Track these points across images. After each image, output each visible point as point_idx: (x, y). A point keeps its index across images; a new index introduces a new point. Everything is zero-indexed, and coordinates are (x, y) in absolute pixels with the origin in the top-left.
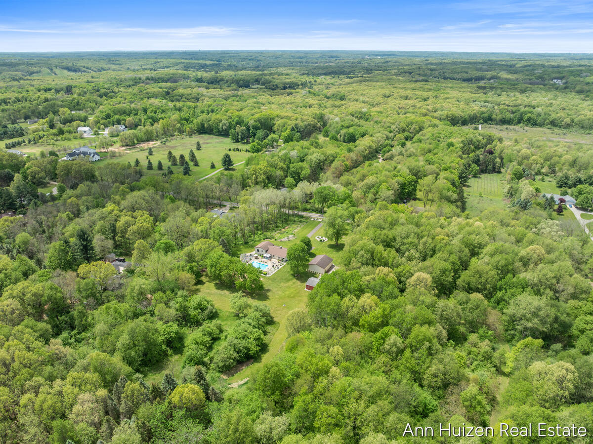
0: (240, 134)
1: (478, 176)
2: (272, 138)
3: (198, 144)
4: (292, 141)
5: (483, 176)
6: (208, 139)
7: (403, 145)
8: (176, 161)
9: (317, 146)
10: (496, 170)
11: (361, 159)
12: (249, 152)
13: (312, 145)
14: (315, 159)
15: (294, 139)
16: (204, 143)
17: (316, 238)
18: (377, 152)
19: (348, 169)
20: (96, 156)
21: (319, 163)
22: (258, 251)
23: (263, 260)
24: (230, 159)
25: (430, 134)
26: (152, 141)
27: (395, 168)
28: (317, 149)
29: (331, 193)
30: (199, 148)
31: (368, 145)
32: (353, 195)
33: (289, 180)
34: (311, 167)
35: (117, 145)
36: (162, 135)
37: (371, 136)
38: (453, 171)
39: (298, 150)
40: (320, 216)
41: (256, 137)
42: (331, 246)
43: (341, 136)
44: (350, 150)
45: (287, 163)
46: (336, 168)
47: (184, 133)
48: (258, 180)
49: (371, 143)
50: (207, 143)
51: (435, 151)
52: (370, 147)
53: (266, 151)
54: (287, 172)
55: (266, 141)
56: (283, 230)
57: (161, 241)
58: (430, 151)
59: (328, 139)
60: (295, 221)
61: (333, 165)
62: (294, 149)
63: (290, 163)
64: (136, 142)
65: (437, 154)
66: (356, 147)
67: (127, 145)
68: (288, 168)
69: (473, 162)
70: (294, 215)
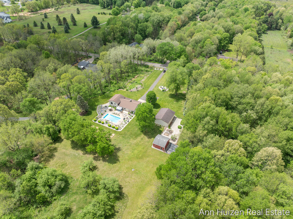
0: (106, 2)
1: (266, 32)
2: (127, 5)
3: (78, 9)
4: (140, 7)
5: (269, 32)
6: (85, 7)
7: (214, 10)
8: (61, 22)
9: (157, 10)
10: (277, 28)
11: (187, 20)
12: (111, 15)
13: (153, 9)
14: (156, 20)
15: (141, 5)
16: (83, 9)
17: (159, 88)
18: (196, 15)
19: (179, 28)
20: (8, 19)
21: (159, 23)
22: (112, 103)
23: (116, 112)
24: (97, 21)
25: (230, 2)
26: (49, 8)
27: (213, 27)
28: (157, 13)
29: (170, 48)
30: (78, 13)
31: (191, 9)
32: (187, 50)
33: (138, 36)
34: (153, 25)
35: (26, 11)
36: (56, 4)
37: (192, 3)
38: (253, 29)
39: (144, 13)
40: (161, 66)
41: (116, 4)
42: (172, 96)
43: (171, 4)
44: (180, 13)
45: (136, 22)
46: (171, 27)
47: (71, 3)
48: (115, 36)
49: (193, 8)
50: (85, 9)
51: (237, 14)
52: (192, 11)
53: (122, 14)
54: (136, 29)
55: (122, 7)
56: (133, 79)
57: (26, 99)
58: (233, 14)
59: (164, 5)
60: (142, 71)
61: (169, 24)
62: (141, 12)
63: (138, 22)
64: (38, 9)
65: (239, 16)
66: (183, 11)
67: (32, 11)
68: (137, 26)
69: (263, 23)
70: (142, 65)
